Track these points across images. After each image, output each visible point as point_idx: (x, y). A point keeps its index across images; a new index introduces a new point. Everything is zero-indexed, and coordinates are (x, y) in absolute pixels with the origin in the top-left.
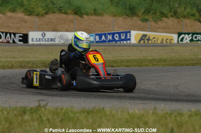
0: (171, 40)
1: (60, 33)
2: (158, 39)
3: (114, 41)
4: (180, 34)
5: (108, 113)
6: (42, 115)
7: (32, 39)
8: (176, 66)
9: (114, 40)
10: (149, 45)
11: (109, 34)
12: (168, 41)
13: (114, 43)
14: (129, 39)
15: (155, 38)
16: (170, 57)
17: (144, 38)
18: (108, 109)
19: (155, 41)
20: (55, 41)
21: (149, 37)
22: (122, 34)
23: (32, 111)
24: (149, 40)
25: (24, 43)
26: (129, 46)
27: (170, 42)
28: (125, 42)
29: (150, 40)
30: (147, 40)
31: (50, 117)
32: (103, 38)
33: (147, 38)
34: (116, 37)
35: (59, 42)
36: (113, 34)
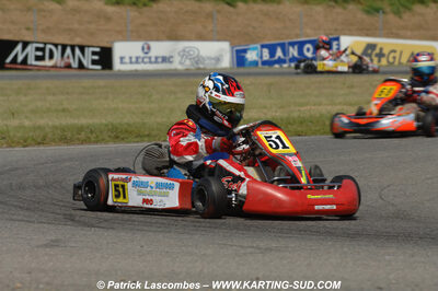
1: (182, 45)
2: (401, 53)
7: (122, 58)
9: (302, 57)
11: (292, 44)
15: (394, 51)
17: (369, 52)
19: (394, 58)
20: (171, 62)
21: (381, 49)
25: (104, 67)
29: (384, 55)
30: (377, 55)
32: (279, 53)
33: (377, 51)
34: (308, 50)
35: (181, 63)
36: (301, 45)
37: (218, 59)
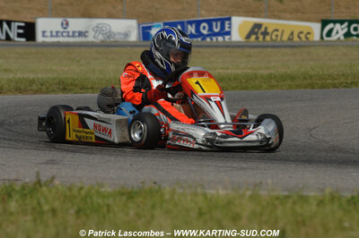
0: (309, 33)
1: (96, 22)
2: (283, 32)
3: (199, 37)
4: (324, 23)
5: (167, 197)
6: (43, 201)
7: (44, 32)
8: (313, 88)
9: (199, 34)
10: (265, 44)
11: (190, 23)
12: (303, 36)
13: (199, 39)
14: (229, 33)
15: (277, 30)
16: (303, 70)
17: (256, 30)
18: (168, 189)
19: (277, 36)
20: (86, 36)
21: (266, 28)
22: (214, 24)
23: (25, 192)
24: (265, 33)
25: (28, 40)
26: (227, 47)
27: (307, 38)
28: (220, 38)
29: (268, 34)
30: (262, 33)
31: (57, 204)
33: (263, 29)
34: (204, 28)
36: (198, 23)
37: (127, 35)
